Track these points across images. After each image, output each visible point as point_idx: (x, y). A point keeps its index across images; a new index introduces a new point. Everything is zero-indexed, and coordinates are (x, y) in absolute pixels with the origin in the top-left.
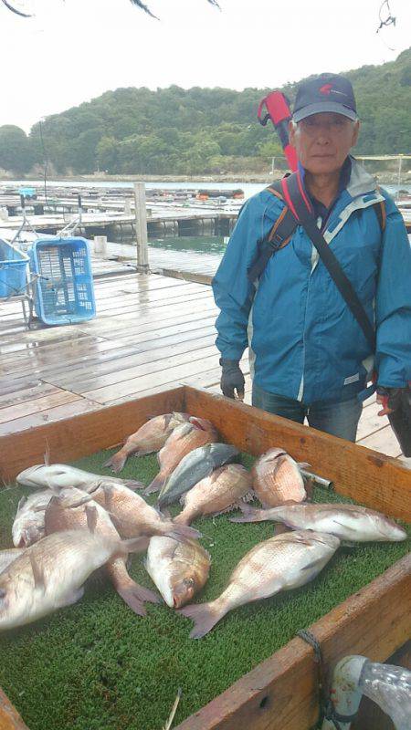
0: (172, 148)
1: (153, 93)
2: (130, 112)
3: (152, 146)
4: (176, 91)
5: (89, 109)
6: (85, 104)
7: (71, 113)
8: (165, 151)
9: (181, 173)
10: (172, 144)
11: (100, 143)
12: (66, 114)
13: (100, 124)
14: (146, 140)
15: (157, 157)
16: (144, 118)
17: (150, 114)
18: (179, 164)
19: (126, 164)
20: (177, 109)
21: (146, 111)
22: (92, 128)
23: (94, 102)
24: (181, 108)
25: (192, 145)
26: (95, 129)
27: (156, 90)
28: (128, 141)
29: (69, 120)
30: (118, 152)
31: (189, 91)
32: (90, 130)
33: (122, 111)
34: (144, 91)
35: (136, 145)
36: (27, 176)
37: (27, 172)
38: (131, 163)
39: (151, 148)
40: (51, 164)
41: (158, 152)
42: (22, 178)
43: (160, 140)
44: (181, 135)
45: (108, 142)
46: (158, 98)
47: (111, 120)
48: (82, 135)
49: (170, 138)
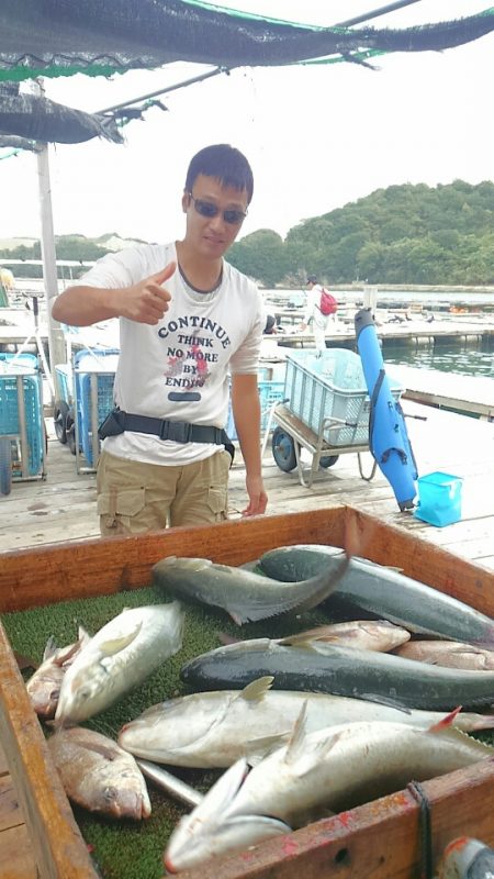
0: (449, 253)
1: (433, 190)
2: (402, 212)
3: (425, 251)
4: (460, 186)
5: (355, 212)
6: (350, 205)
7: (334, 216)
8: (440, 257)
9: (458, 281)
10: (451, 249)
11: (364, 249)
12: (327, 217)
13: (366, 227)
14: (418, 244)
15: (429, 264)
16: (419, 219)
17: (425, 215)
18: (456, 272)
19: (390, 272)
20: (461, 208)
21: (421, 212)
22: (355, 231)
23: (361, 202)
24: (466, 206)
25: (476, 250)
26: (360, 233)
27: (435, 187)
28: (397, 245)
29: (331, 224)
30: (382, 259)
31: (477, 187)
32: (354, 234)
33: (392, 212)
34: (422, 188)
35: (405, 250)
36: (278, 285)
37: (278, 282)
38: (396, 272)
39: (422, 254)
40: (305, 273)
41: (431, 258)
42: (273, 287)
43: (435, 245)
44: (462, 238)
45: (372, 247)
46: (439, 196)
47: (378, 222)
48: (343, 240)
49: (448, 243)
